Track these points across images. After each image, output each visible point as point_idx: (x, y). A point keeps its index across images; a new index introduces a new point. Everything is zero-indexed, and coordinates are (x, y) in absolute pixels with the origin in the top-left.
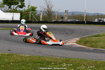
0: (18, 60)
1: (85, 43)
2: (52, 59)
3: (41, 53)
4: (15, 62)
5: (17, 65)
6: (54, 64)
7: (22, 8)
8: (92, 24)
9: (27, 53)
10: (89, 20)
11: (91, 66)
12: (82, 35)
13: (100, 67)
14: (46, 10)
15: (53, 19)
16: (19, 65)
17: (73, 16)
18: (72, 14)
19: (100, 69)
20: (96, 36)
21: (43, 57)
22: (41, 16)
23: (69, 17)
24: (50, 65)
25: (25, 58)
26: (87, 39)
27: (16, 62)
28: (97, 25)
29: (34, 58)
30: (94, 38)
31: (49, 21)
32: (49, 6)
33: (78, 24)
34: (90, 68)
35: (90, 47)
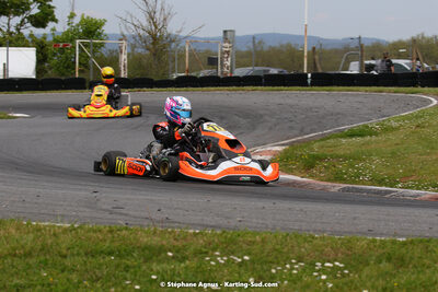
0: (23, 247)
1: (308, 166)
2: (167, 236)
3: (121, 214)
4: (10, 254)
5: (20, 268)
6: (173, 257)
7: (44, 26)
8: (338, 85)
9: (63, 216)
10: (322, 68)
11: (329, 262)
12: (296, 132)
13: (368, 265)
14: (142, 32)
15: (174, 68)
16: (29, 266)
17: (258, 51)
18: (251, 45)
19: (366, 271)
20: (352, 136)
21: (126, 229)
22: (124, 58)
23: (241, 59)
24: (159, 262)
25: (55, 235)
26: (316, 146)
27: (15, 255)
28: (355, 88)
29: (91, 234)
30: (344, 141)
31: (156, 79)
32: (157, 16)
33: (276, 88)
34: (323, 270)
35: (328, 180)
